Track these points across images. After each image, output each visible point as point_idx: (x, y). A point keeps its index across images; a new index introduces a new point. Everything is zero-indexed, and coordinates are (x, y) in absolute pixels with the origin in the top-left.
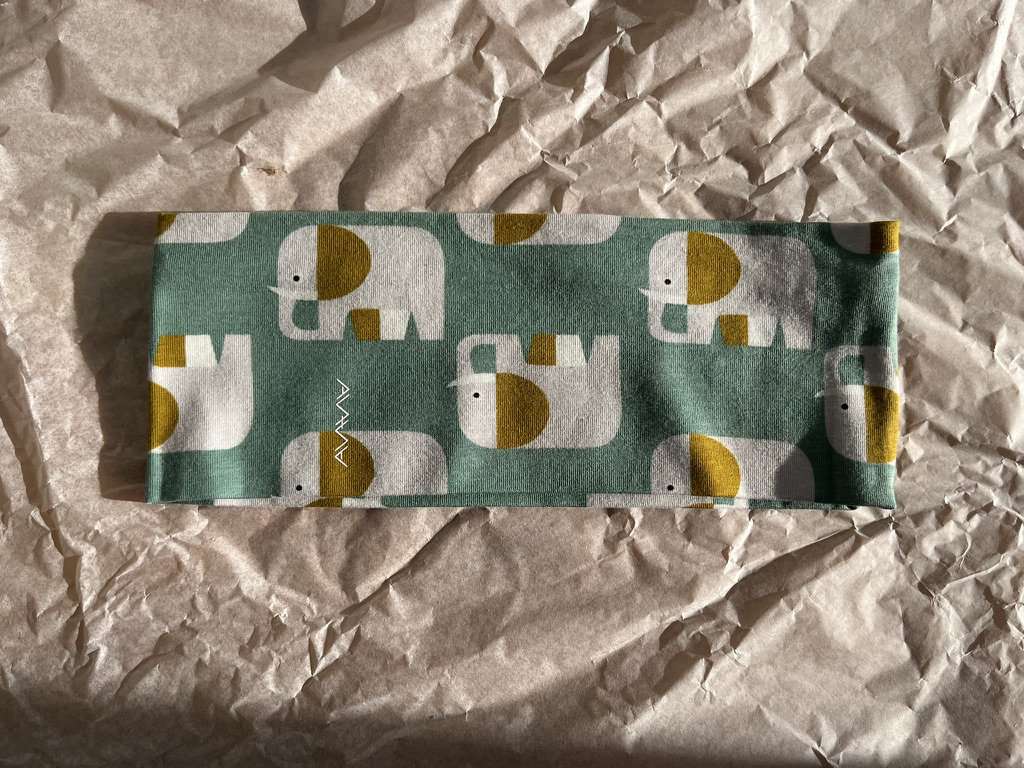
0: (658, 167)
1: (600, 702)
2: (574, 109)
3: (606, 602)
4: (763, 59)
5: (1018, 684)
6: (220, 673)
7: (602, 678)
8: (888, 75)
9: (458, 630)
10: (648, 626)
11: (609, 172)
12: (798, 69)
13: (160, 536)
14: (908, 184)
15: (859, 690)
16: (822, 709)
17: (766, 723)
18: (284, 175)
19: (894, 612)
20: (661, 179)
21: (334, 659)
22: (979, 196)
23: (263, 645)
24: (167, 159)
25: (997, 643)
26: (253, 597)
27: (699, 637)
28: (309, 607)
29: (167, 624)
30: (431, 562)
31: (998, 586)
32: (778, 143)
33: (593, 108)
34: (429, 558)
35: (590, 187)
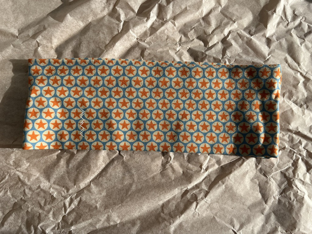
0: (175, 43)
1: (162, 218)
2: (147, 24)
3: (163, 185)
4: (207, 7)
5: (297, 205)
6: (34, 215)
7: (162, 210)
8: (247, 12)
9: (114, 197)
10: (177, 192)
11: (159, 45)
12: (218, 11)
13: (13, 169)
14: (255, 45)
15: (246, 209)
16: (234, 216)
17: (216, 221)
18: (53, 50)
19: (256, 183)
20: (176, 46)
21: (72, 208)
22: (277, 49)
23: (48, 205)
24: (14, 46)
25: (289, 192)
26: (44, 188)
27: (194, 195)
28: (64, 191)
29: (16, 199)
30: (104, 175)
31: (288, 173)
32: (213, 34)
33: (153, 23)
34: (104, 173)
35: (153, 50)
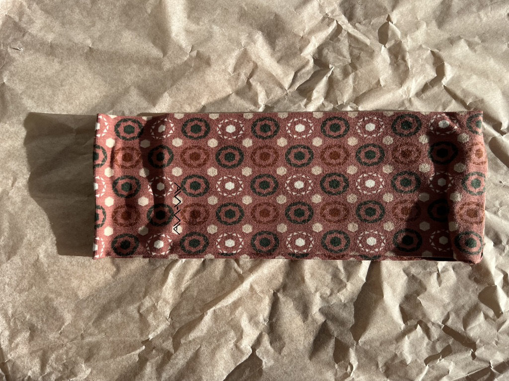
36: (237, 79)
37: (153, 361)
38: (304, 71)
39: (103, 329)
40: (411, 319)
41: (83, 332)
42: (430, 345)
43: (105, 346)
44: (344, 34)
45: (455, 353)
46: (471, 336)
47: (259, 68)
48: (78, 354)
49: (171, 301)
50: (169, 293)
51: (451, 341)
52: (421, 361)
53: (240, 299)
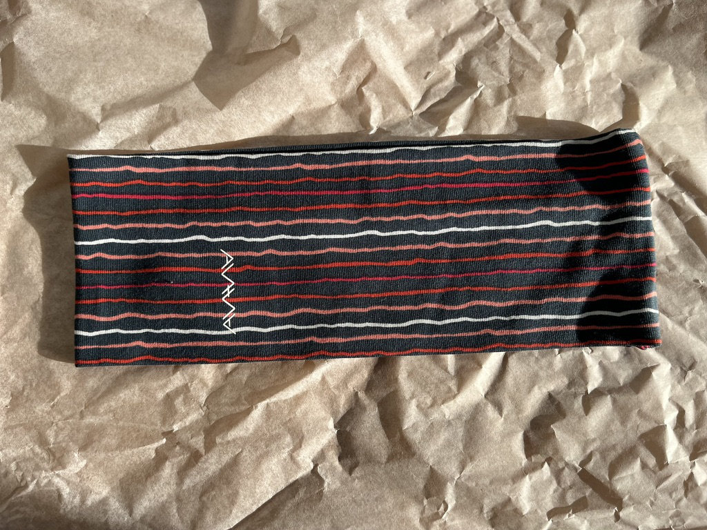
36: (346, 83)
37: (175, 460)
38: (440, 85)
39: (112, 408)
40: (537, 453)
41: (83, 408)
42: (558, 493)
43: (112, 432)
44: (506, 39)
45: (592, 509)
46: (618, 488)
47: (379, 72)
48: (71, 438)
49: (210, 383)
50: (209, 372)
51: (588, 492)
52: (543, 513)
53: (305, 394)
